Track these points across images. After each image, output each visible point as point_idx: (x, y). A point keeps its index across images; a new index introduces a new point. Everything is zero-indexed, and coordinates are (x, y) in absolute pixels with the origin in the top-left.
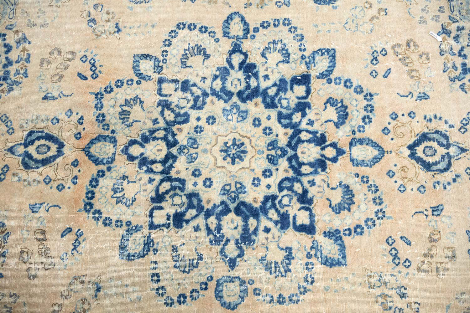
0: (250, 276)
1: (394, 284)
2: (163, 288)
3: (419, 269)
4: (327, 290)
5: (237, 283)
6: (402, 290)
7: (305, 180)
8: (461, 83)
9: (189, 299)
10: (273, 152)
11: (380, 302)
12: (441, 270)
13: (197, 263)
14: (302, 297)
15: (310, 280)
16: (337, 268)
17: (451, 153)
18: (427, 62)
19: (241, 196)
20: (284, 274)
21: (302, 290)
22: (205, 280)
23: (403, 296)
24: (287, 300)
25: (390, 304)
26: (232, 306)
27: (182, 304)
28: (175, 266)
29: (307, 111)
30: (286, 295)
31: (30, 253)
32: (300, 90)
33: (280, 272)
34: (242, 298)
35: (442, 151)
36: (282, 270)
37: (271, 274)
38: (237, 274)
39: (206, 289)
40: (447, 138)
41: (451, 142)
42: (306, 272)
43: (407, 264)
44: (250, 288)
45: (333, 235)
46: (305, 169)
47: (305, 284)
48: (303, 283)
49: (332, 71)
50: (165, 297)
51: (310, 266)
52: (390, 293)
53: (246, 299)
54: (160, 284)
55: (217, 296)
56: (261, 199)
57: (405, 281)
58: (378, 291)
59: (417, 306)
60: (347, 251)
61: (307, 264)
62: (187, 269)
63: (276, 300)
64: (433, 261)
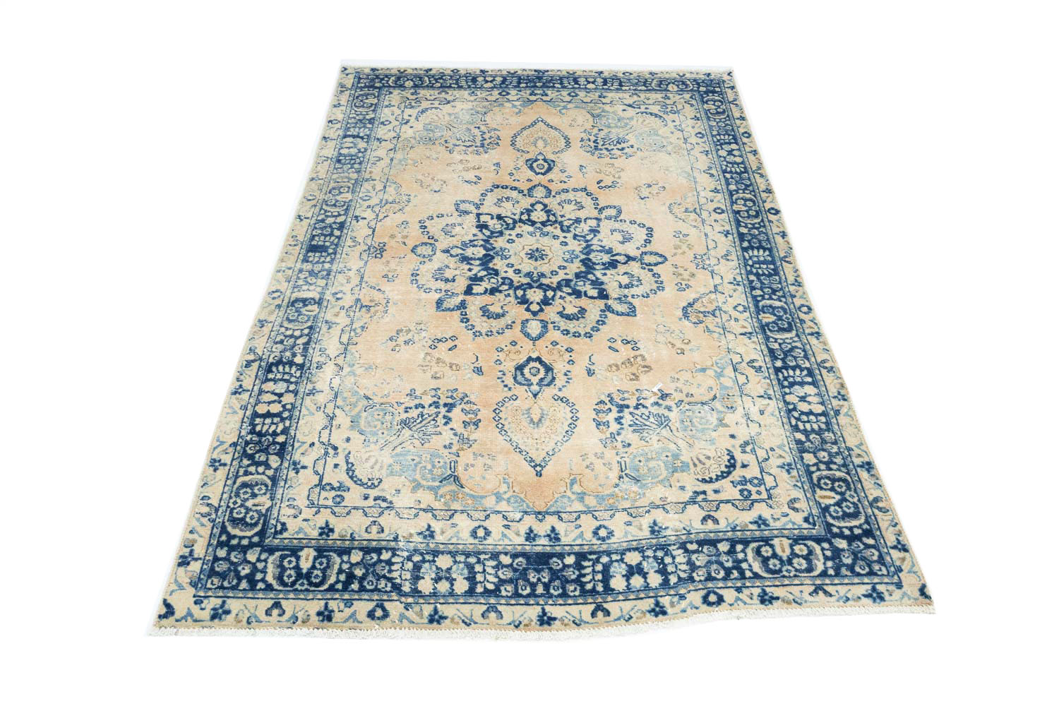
0: (435, 260)
1: (416, 338)
2: (432, 219)
4: (419, 300)
5: (431, 253)
7: (511, 292)
8: (607, 402)
9: (423, 230)
10: (535, 275)
12: (425, 368)
13: (448, 235)
14: (415, 286)
15: (428, 291)
17: (532, 387)
18: (628, 378)
19: (500, 257)
20: (435, 277)
21: (420, 286)
22: (436, 238)
23: (406, 343)
24: (414, 278)
25: (401, 334)
26: (414, 251)
27: (419, 227)
28: (447, 225)
29: (574, 296)
30: (418, 278)
32: (594, 293)
33: (436, 275)
34: (419, 256)
35: (535, 380)
36: (437, 277)
37: (436, 271)
38: (437, 253)
39: (429, 238)
40: (548, 385)
41: (544, 387)
42: (434, 289)
43: (433, 346)
44: (426, 260)
45: (463, 305)
46: (520, 293)
47: (424, 288)
48: (426, 287)
49: (613, 313)
50: (426, 220)
51: (438, 291)
53: (418, 258)
54: (435, 218)
55: (423, 243)
56: (495, 268)
57: (418, 345)
58: (412, 328)
59: (397, 350)
60: (448, 313)
61: (441, 290)
62: (445, 230)
63: (415, 272)
64: (433, 364)
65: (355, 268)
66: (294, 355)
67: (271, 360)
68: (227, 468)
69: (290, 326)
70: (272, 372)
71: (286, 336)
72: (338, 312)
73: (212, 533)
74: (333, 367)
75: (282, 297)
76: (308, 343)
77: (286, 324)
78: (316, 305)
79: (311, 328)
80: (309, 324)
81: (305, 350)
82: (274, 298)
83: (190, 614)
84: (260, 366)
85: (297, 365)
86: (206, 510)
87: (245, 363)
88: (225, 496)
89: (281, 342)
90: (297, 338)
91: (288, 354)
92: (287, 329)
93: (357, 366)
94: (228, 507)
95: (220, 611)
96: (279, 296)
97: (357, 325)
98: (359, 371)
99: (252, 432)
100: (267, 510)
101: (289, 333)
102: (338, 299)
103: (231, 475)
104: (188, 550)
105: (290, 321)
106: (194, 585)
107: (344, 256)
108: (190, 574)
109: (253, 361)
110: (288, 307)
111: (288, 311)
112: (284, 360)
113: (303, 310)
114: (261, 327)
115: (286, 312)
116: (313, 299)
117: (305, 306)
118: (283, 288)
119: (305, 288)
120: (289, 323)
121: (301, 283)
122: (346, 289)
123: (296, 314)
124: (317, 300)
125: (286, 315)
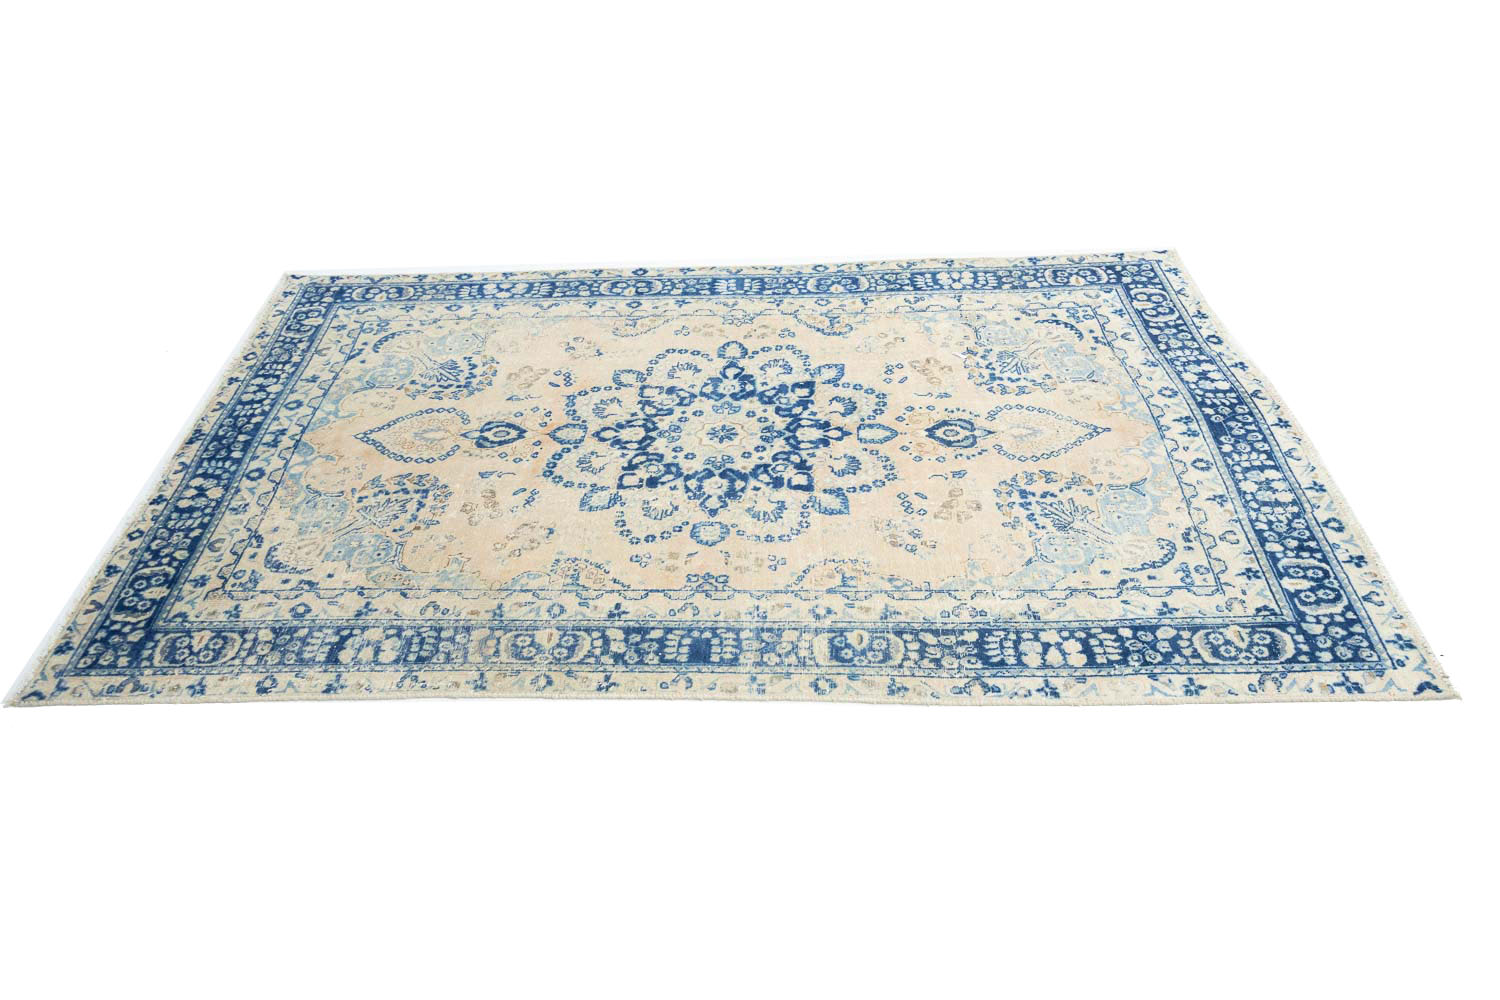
0: (733, 521)
1: (906, 528)
2: (628, 531)
3: (935, 517)
4: (825, 531)
5: (717, 526)
6: (916, 532)
7: (804, 453)
8: (988, 387)
9: (658, 539)
10: (768, 434)
11: (888, 540)
12: (963, 517)
13: (671, 512)
14: (794, 537)
15: (805, 525)
16: (838, 516)
17: (977, 435)
18: (949, 372)
19: (728, 465)
20: (774, 519)
21: (795, 532)
22: (680, 524)
23: (917, 536)
24: (777, 539)
25: (900, 543)
26: (710, 543)
27: (650, 543)
28: (645, 515)
29: (810, 406)
30: (776, 536)
31: (474, 507)
32: (805, 392)
33: (769, 519)
34: (723, 538)
35: (965, 433)
36: (772, 517)
37: (759, 520)
38: (718, 520)
39: (680, 531)
40: (972, 424)
41: (975, 426)
42: (801, 519)
43: (922, 512)
44: (733, 531)
45: (838, 492)
46: (804, 446)
47: (799, 528)
48: (796, 527)
49: (840, 379)
50: (630, 537)
51: (806, 515)
52: (900, 535)
53: (727, 539)
54: (625, 528)
55: (692, 536)
56: (752, 467)
57: (920, 526)
58: (887, 533)
59: (933, 543)
60: (851, 503)
61: (802, 513)
62: (659, 517)
63: (762, 539)
64: (954, 511)
65: (751, 603)
66: (964, 643)
67: (979, 665)
68: (1194, 677)
69: (898, 657)
70: (1003, 660)
71: (922, 657)
72: (861, 608)
73: (1302, 671)
74: (977, 600)
75: (827, 677)
76: (936, 633)
77: (895, 663)
78: (847, 634)
79: (899, 634)
80: (891, 636)
81: (946, 632)
82: (833, 686)
83: (1419, 668)
84: (994, 676)
85: (982, 637)
86: (1269, 685)
87: (990, 694)
88: (1240, 669)
89: (937, 662)
90: (924, 645)
91: (961, 650)
92: (906, 658)
93: (970, 577)
94: (1256, 663)
95: (1401, 642)
96: (827, 681)
97: (888, 587)
98: (980, 575)
99: (1124, 662)
100: (1244, 626)
101: (914, 656)
102: (829, 611)
103: (1206, 670)
104: (1336, 689)
105: (887, 657)
106: (1381, 673)
107: (721, 618)
108: (1369, 679)
109: (984, 686)
110: (854, 665)
111: (865, 664)
112: (976, 651)
113: (859, 648)
114: (906, 689)
115: (866, 666)
116: (831, 641)
117: (848, 646)
118: (807, 679)
119: (803, 653)
120: (890, 658)
121: (793, 659)
122: (805, 606)
123: (870, 654)
124: (834, 635)
125: (872, 665)
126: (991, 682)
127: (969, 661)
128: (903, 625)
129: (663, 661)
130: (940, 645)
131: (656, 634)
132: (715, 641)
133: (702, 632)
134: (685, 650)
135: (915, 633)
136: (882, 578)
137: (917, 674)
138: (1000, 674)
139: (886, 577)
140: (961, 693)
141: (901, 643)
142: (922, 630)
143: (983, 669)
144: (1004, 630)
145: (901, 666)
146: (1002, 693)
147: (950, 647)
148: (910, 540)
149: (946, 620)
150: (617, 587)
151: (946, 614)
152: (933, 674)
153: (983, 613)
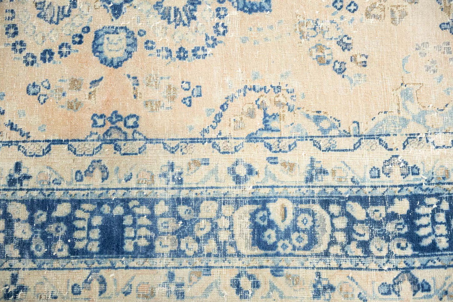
0: (140, 26)
1: (335, 34)
2: (21, 43)
3: (368, 14)
4: (244, 41)
5: (123, 34)
6: (345, 40)
9: (56, 56)
11: (315, 54)
12: (397, 15)
13: (69, 11)
14: (210, 51)
15: (221, 30)
16: (258, 14)
20: (186, 22)
21: (211, 42)
22: (79, 31)
23: (346, 47)
24: (190, 54)
25: (328, 58)
26: (115, 63)
27: (47, 62)
28: (39, 16)
30: (189, 48)
33: (181, 20)
34: (130, 53)
36: (184, 18)
37: (169, 22)
38: (122, 24)
39: (80, 42)
42: (216, 20)
43: (352, 7)
44: (141, 41)
47: (215, 35)
48: (212, 34)
50: (24, 54)
51: (222, 13)
52: (328, 44)
53: (135, 54)
54: (18, 38)
55: (95, 51)
57: (349, 29)
58: (313, 42)
59: (363, 59)
61: (218, 10)
62: (55, 19)
63: (174, 55)
64: (387, 4)
65: (164, 158)
66: (392, 216)
67: (409, 251)
69: (324, 239)
70: (434, 243)
71: (350, 240)
72: (284, 164)
74: (410, 149)
75: (250, 272)
76: (364, 202)
77: (321, 248)
78: (270, 206)
79: (325, 204)
80: (317, 208)
81: (376, 201)
82: (256, 285)
84: (424, 267)
85: (413, 206)
87: (420, 294)
89: (364, 245)
90: (352, 220)
91: (390, 227)
92: (333, 242)
93: (403, 114)
96: (250, 277)
97: (313, 129)
98: (414, 109)
101: (341, 237)
102: (250, 171)
105: (313, 241)
107: (132, 183)
109: (414, 281)
110: (278, 254)
111: (289, 250)
112: (406, 230)
113: (282, 227)
114: (332, 288)
115: (290, 255)
116: (253, 216)
117: (271, 225)
118: (227, 276)
119: (223, 236)
120: (316, 242)
121: (211, 246)
122: (225, 162)
123: (294, 236)
124: (255, 207)
125: (297, 252)
126: (421, 275)
127: (399, 246)
128: (329, 190)
129: (74, 252)
130: (369, 221)
131: (63, 210)
132: (128, 220)
133: (113, 206)
134: (95, 234)
135: (342, 202)
136: (308, 116)
137: (344, 265)
138: (430, 264)
139: (312, 115)
140: (389, 293)
141: (328, 218)
142: (350, 198)
143: (413, 256)
144: (437, 195)
145: (327, 254)
146: (432, 292)
147: (379, 224)
148: (340, 55)
149: (376, 182)
150: (15, 136)
151: (376, 173)
152: (361, 265)
153: (415, 170)
